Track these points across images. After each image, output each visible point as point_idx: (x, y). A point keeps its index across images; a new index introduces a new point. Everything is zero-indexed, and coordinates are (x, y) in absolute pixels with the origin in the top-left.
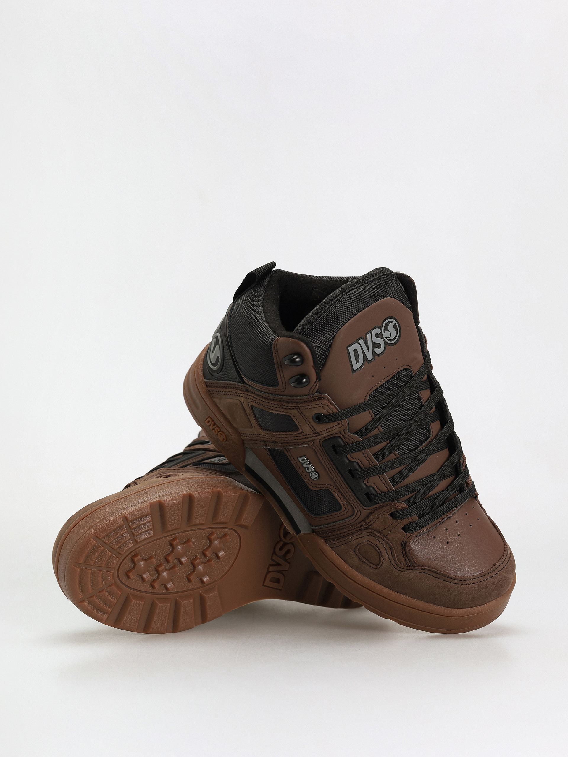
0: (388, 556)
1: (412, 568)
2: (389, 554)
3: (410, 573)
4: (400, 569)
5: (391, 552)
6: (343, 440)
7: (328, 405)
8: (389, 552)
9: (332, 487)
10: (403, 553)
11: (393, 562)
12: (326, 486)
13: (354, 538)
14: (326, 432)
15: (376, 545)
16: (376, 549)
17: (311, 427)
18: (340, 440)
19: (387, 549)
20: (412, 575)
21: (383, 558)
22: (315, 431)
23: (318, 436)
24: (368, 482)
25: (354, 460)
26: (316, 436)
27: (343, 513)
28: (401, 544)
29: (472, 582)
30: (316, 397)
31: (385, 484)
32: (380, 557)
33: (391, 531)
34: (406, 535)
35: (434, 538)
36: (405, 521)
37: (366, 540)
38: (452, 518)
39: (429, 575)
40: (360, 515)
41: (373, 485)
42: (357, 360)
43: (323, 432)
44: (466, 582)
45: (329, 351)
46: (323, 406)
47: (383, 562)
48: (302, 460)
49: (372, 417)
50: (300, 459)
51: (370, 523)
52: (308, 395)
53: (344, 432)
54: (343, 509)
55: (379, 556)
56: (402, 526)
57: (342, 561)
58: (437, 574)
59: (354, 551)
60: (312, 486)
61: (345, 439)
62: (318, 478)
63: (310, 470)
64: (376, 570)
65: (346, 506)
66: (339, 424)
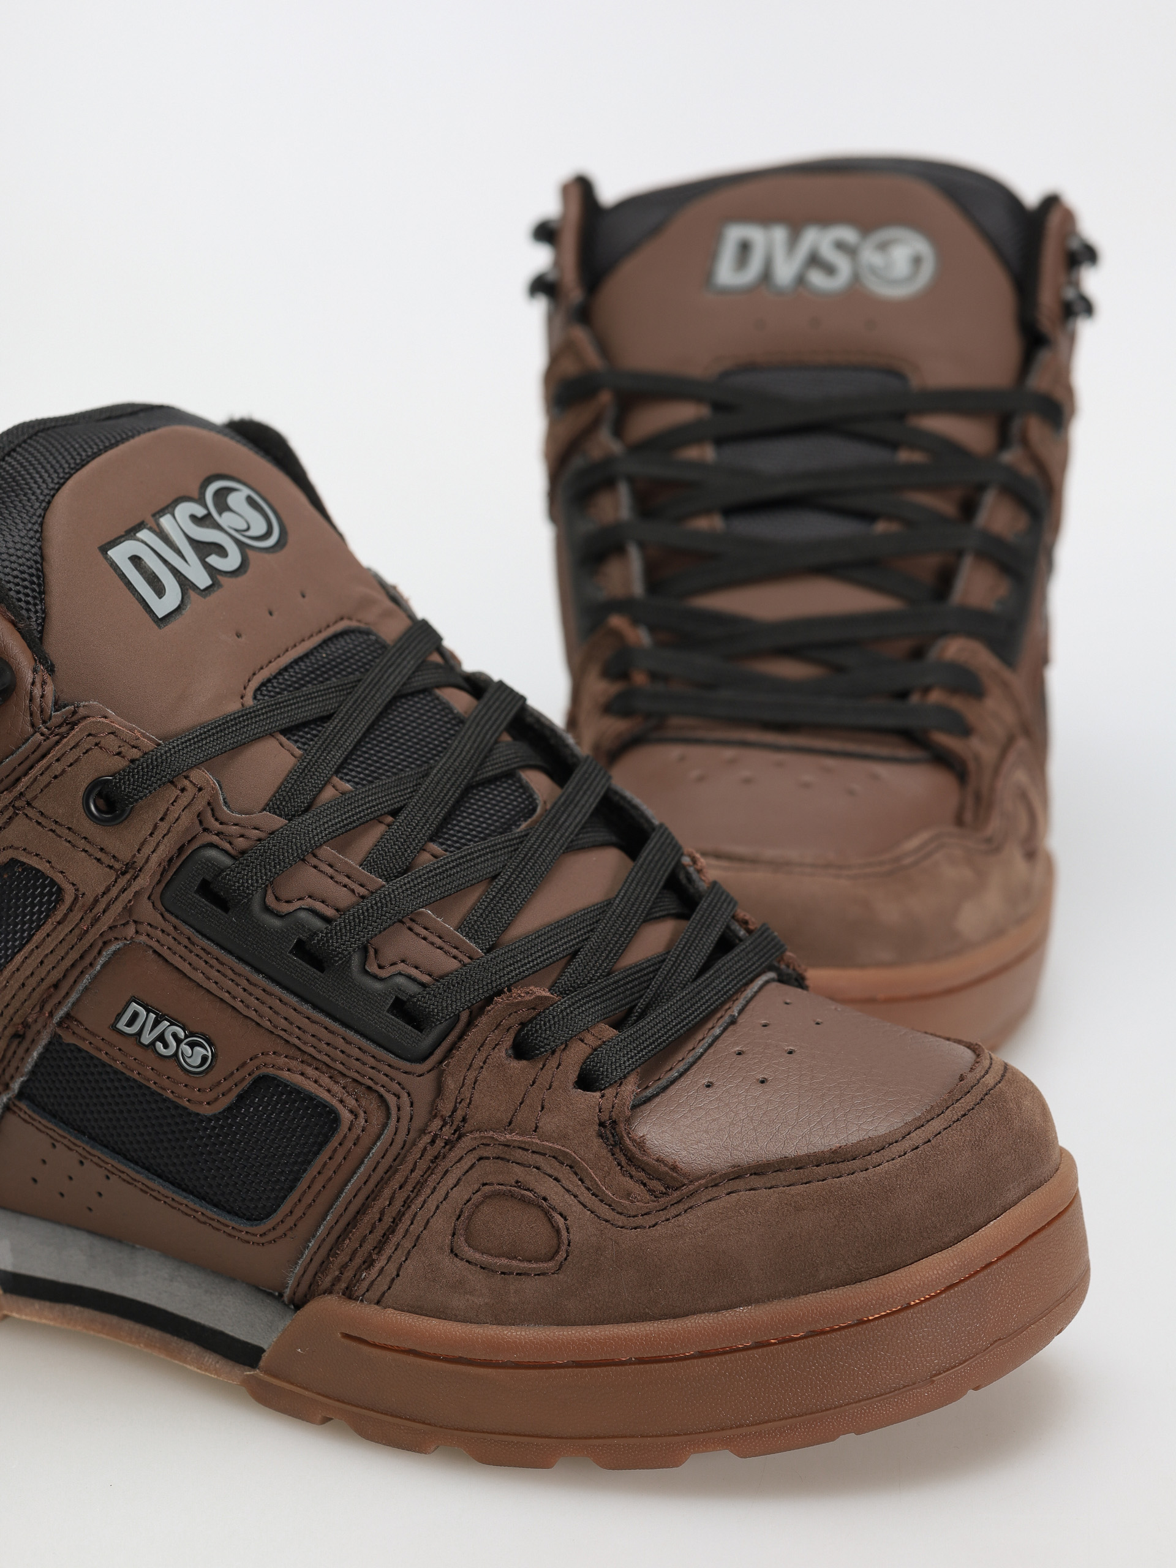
0: (575, 1196)
1: (676, 1195)
2: (575, 1190)
3: (679, 1218)
4: (639, 1221)
5: (580, 1180)
6: (226, 852)
7: (112, 733)
8: (571, 1181)
9: (270, 1058)
10: (622, 1167)
11: (604, 1210)
12: (251, 1065)
13: (431, 1205)
14: (153, 842)
15: (517, 1182)
16: (523, 1200)
17: (99, 855)
18: (212, 853)
19: (560, 1176)
20: (689, 1220)
21: (561, 1215)
22: (117, 866)
23: (135, 878)
24: (383, 964)
25: (297, 904)
26: (129, 884)
27: (352, 1136)
28: (601, 1136)
29: (907, 1144)
30: (60, 726)
31: (443, 945)
32: (550, 1219)
33: (543, 1108)
34: (603, 1096)
35: (708, 1086)
36: (576, 1055)
37: (476, 1187)
38: (740, 1021)
39: (747, 1192)
40: (412, 1105)
41: (401, 967)
42: (160, 590)
43: (147, 850)
44: (887, 1153)
45: (42, 572)
46: (96, 744)
47: (568, 1229)
48: (130, 1024)
49: (295, 757)
50: (121, 1025)
51: (459, 1114)
52: (35, 732)
53: (217, 820)
54: (346, 1116)
55: (546, 1213)
56: (573, 1076)
57: (435, 1321)
58: (774, 1174)
59: (456, 1255)
60: (208, 1103)
61: (230, 843)
62: (210, 1054)
63: (173, 1043)
64: (561, 1277)
65: (351, 1102)
66: (183, 790)
